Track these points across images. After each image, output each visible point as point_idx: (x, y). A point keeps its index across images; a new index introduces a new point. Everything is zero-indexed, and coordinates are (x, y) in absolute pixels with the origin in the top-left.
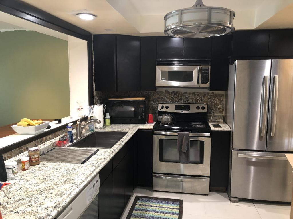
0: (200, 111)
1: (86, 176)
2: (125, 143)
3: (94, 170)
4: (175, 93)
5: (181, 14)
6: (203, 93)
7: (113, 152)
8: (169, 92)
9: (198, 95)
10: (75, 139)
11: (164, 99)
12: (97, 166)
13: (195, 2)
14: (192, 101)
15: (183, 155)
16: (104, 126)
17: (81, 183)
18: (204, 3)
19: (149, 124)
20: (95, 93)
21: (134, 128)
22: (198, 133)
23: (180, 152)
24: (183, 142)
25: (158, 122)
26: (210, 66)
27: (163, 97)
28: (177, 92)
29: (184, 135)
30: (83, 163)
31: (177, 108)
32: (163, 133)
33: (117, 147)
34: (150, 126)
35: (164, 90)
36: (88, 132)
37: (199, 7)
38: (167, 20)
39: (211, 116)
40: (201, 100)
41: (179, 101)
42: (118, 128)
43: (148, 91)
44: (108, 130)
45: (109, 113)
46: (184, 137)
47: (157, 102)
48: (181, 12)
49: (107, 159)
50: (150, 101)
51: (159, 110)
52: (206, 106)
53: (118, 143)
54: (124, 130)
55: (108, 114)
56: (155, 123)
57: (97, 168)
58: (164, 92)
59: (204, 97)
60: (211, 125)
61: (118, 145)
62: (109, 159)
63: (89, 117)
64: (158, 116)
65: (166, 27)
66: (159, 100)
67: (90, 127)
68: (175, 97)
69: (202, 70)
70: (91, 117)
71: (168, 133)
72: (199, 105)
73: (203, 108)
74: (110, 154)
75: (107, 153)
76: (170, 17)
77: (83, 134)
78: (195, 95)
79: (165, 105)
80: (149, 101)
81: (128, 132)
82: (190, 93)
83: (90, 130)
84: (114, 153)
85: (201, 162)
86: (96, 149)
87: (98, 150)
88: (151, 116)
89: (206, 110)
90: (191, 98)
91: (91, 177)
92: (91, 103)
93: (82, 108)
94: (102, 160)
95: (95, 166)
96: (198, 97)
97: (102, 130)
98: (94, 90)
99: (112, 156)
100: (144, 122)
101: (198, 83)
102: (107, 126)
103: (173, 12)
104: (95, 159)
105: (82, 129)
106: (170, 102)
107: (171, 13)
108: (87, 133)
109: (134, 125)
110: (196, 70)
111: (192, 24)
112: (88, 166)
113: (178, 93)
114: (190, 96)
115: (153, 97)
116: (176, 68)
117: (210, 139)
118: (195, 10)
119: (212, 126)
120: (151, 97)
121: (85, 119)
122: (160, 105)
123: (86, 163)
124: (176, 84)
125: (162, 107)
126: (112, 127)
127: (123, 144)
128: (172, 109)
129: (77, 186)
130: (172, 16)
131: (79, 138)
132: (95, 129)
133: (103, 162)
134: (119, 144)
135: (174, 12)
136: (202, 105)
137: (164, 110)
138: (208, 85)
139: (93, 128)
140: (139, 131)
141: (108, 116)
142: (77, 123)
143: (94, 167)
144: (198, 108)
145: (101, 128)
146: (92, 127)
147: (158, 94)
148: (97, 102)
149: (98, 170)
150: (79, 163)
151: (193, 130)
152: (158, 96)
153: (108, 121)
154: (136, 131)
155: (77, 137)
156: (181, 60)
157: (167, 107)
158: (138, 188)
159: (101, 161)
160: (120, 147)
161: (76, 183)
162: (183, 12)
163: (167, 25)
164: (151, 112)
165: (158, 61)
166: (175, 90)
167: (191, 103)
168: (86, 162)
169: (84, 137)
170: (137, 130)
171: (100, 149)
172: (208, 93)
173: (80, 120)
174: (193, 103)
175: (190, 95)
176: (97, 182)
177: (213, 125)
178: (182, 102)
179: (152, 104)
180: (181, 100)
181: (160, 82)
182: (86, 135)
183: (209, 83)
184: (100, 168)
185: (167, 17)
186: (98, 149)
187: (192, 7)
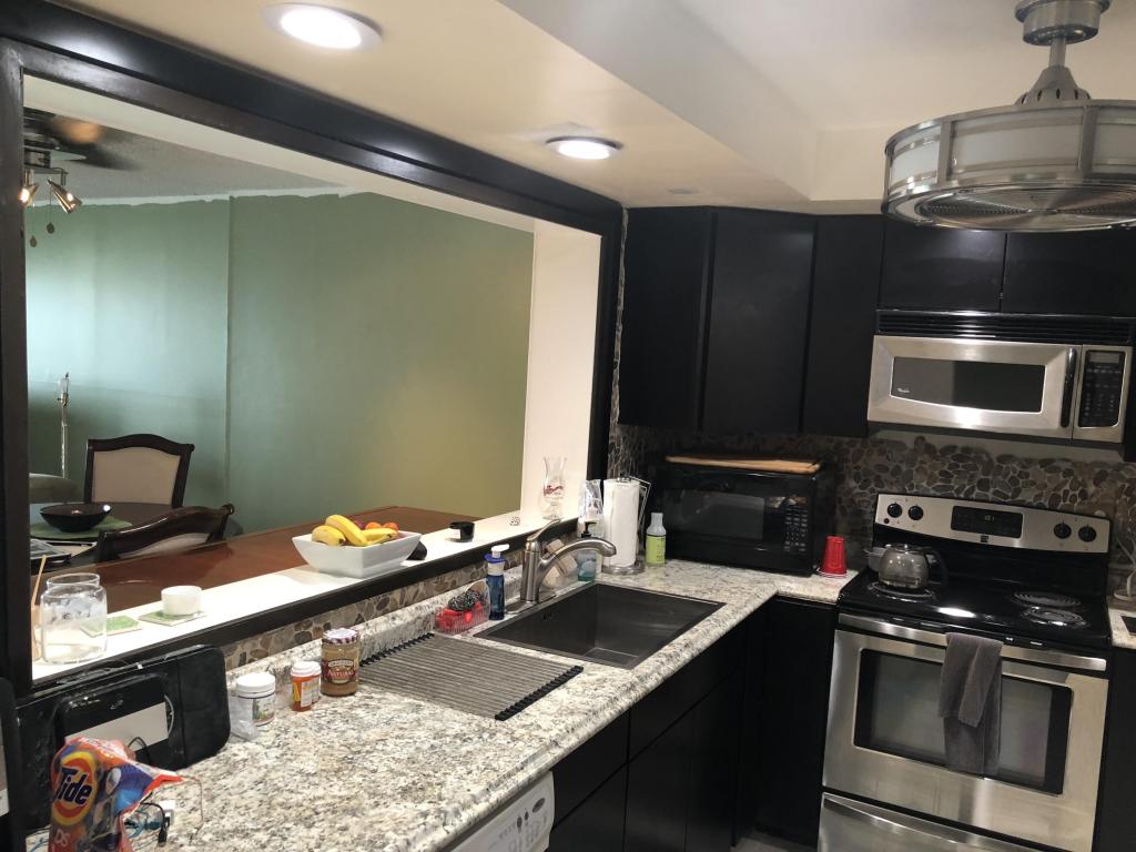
0: (1075, 545)
1: (493, 777)
2: (695, 653)
3: (533, 757)
4: (958, 452)
5: (953, 135)
6: (1096, 464)
7: (633, 687)
8: (930, 449)
9: (1068, 473)
10: (512, 607)
11: (909, 477)
12: (548, 742)
13: (1038, 76)
14: (1038, 497)
15: (965, 735)
16: (636, 563)
17: (465, 806)
18: (1081, 82)
19: (823, 579)
20: (616, 432)
21: (755, 590)
22: (1044, 648)
23: (952, 724)
24: (969, 679)
25: (868, 574)
26: (1128, 351)
27: (904, 468)
28: (967, 450)
29: (975, 646)
30: (502, 717)
31: (960, 519)
32: (888, 628)
33: (655, 668)
34: (824, 588)
35: (908, 439)
36: (568, 580)
37: (1048, 100)
38: (898, 161)
39: (1124, 576)
40: (1084, 495)
41: (977, 491)
42: (688, 580)
43: (836, 438)
44: (652, 582)
45: (661, 515)
46: (973, 656)
47: (873, 485)
48: (952, 129)
49: (601, 714)
50: (844, 476)
51: (879, 519)
52: (1102, 529)
53: (667, 649)
54: (711, 590)
55: (657, 518)
56: (851, 575)
57: (548, 748)
58: (910, 445)
59: (1096, 484)
60: (1116, 618)
61: (664, 659)
62: (607, 715)
63: (581, 521)
64: (874, 545)
65: (888, 191)
66: (884, 476)
67: (580, 565)
68: (958, 472)
69: (1089, 364)
70: (587, 524)
71: (911, 632)
72: (1071, 520)
73: (1088, 534)
74: (617, 694)
75: (608, 689)
76: (906, 148)
77: (549, 588)
78: (1056, 470)
79: (906, 503)
80: (840, 479)
81: (722, 604)
82: (1029, 462)
83: (581, 573)
84: (639, 692)
85: (1052, 782)
86: (572, 662)
87: (578, 670)
88: (836, 543)
89: (1100, 546)
90: (1033, 483)
91: (511, 785)
92: (598, 469)
93: (561, 487)
94: (577, 719)
95: (541, 739)
96: (1065, 483)
97: (630, 582)
98: (614, 420)
99: (624, 702)
100: (803, 568)
101: (1065, 421)
102: (650, 565)
103: (922, 126)
104: (554, 709)
105: (544, 569)
106: (932, 492)
107: (913, 129)
108: (565, 585)
109: (760, 575)
110: (1055, 368)
111: (1007, 180)
112: (517, 735)
113: (972, 455)
114: (1027, 475)
115: (860, 463)
116: (970, 348)
117: (1103, 684)
118: (1029, 116)
119: (1122, 624)
120: (850, 464)
121: (566, 530)
122: (884, 502)
123: (514, 721)
124: (969, 418)
125: (895, 511)
126: (670, 571)
127: (686, 656)
128: (937, 520)
129: (442, 815)
130: (919, 143)
131: (529, 604)
132: (599, 569)
133: (580, 725)
134: (670, 657)
135: (929, 125)
136: (1084, 521)
137: (903, 523)
138: (1114, 432)
139: (590, 569)
140: (778, 602)
141: (658, 526)
142: (528, 545)
143: (535, 743)
144: (1063, 531)
145: (624, 573)
146: (587, 565)
147: (882, 452)
148: (624, 465)
149: (549, 758)
150: (490, 717)
151: (1025, 633)
152: (882, 460)
153: (656, 546)
154: (757, 603)
155: (523, 600)
156: (989, 314)
157: (916, 514)
158: (758, 840)
159: (570, 720)
160: (669, 668)
161: (443, 804)
162: (959, 127)
163: (895, 180)
164: (842, 526)
165: (884, 317)
166: (961, 442)
167: (1029, 506)
168: (514, 717)
169: (551, 602)
170: (765, 596)
171: (587, 665)
172: (1118, 468)
173: (539, 534)
174: (1041, 507)
175: (1029, 471)
176: (539, 805)
177: (1125, 619)
178: (990, 495)
179: (851, 490)
180: (984, 485)
181: (888, 405)
182: (559, 593)
183: (1118, 426)
184: (558, 752)
185: (897, 148)
186: (579, 663)
187: (1016, 103)
